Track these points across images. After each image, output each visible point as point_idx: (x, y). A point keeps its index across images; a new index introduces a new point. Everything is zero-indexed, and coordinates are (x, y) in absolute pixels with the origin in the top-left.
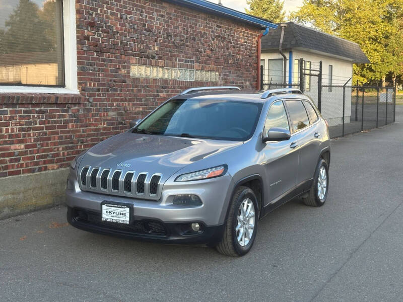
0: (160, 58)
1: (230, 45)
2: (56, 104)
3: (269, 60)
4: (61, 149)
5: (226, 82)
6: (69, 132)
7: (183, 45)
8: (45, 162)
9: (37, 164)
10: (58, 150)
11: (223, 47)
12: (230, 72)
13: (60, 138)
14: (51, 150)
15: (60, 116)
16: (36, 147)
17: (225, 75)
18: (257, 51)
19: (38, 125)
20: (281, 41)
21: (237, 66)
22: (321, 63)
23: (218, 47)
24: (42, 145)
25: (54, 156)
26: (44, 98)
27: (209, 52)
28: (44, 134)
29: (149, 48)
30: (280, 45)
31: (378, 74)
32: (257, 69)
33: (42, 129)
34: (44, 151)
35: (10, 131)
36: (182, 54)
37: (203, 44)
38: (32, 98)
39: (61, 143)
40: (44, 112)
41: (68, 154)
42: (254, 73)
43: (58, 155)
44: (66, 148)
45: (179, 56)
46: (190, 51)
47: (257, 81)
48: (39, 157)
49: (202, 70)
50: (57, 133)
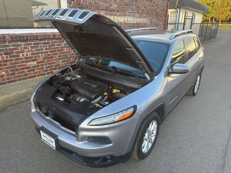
0: (118, 11)
1: (154, 4)
2: (54, 38)
3: (171, 12)
4: (60, 62)
5: (151, 23)
6: (65, 53)
7: (130, 4)
8: (51, 70)
9: (46, 71)
10: (59, 62)
11: (151, 6)
12: (153, 18)
13: (59, 56)
14: (54, 63)
15: (58, 45)
16: (44, 62)
17: (151, 19)
18: (167, 7)
19: (44, 51)
20: (177, 4)
21: (157, 15)
22: (193, 13)
23: (148, 6)
24: (48, 61)
25: (56, 66)
26: (46, 36)
27: (144, 8)
28: (49, 55)
29: (112, 6)
30: (176, 5)
31: (208, 18)
32: (166, 16)
33: (47, 52)
34: (49, 64)
35: (25, 55)
36: (129, 9)
37: (141, 4)
38: (37, 36)
39: (61, 59)
40: (49, 43)
41: (65, 64)
42: (164, 18)
43: (59, 65)
44: (64, 61)
45: (128, 10)
46: (134, 7)
47: (165, 22)
48: (47, 67)
49: (140, 17)
50: (57, 54)
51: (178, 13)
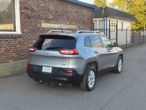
0: (53, 20)
1: (81, 15)
2: (12, 38)
3: (99, 20)
4: (14, 54)
5: (80, 29)
6: (17, 48)
7: (62, 15)
8: (8, 59)
9: (4, 60)
10: (13, 55)
11: (78, 16)
12: (81, 25)
13: (14, 50)
14: (10, 55)
15: (13, 42)
16: (4, 54)
17: (79, 26)
18: (92, 17)
19: (5, 46)
20: (103, 14)
21: (84, 23)
22: (117, 21)
23: (76, 16)
24: (7, 53)
25: (11, 57)
26: (7, 36)
27: (73, 18)
28: (7, 49)
29: (49, 16)
31: (142, 25)
32: (92, 24)
33: (6, 47)
34: (7, 55)
36: (62, 19)
37: (70, 15)
38: (2, 36)
39: (14, 52)
40: (7, 41)
41: (17, 56)
42: (90, 25)
43: (13, 57)
44: (16, 54)
45: (60, 19)
46: (65, 17)
47: (92, 28)
48: (5, 58)
49: (70, 24)
50: (12, 48)
51: (106, 21)
